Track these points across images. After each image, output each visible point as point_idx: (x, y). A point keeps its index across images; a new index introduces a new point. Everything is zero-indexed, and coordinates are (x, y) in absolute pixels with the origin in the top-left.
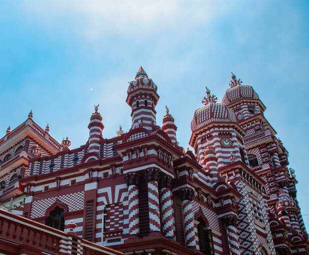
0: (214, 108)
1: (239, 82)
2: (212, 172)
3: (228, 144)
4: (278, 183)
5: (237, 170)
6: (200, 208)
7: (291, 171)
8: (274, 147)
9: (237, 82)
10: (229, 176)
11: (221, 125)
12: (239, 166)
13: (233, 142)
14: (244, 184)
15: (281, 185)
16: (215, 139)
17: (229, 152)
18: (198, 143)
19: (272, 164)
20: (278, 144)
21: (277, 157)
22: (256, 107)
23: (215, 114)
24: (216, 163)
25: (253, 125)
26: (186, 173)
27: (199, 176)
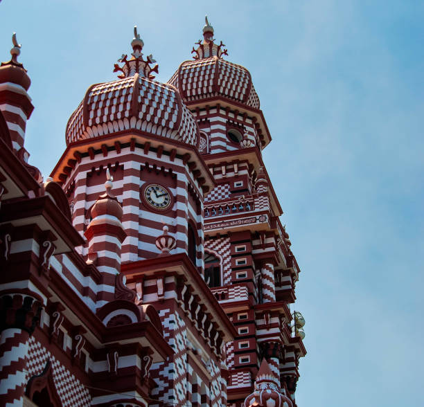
0: (146, 92)
1: (220, 50)
2: (103, 269)
3: (161, 200)
4: (261, 344)
5: (171, 280)
6: (49, 363)
7: (296, 320)
8: (271, 245)
9: (215, 50)
10: (146, 291)
11: (155, 143)
12: (180, 269)
13: (176, 199)
14: (182, 323)
15: (267, 351)
16: (128, 180)
17: (158, 226)
18: (77, 179)
19: (256, 292)
20: (281, 240)
21: (271, 275)
22: (248, 129)
23: (144, 109)
24: (120, 245)
25: (230, 175)
26: (34, 247)
27: (65, 270)
